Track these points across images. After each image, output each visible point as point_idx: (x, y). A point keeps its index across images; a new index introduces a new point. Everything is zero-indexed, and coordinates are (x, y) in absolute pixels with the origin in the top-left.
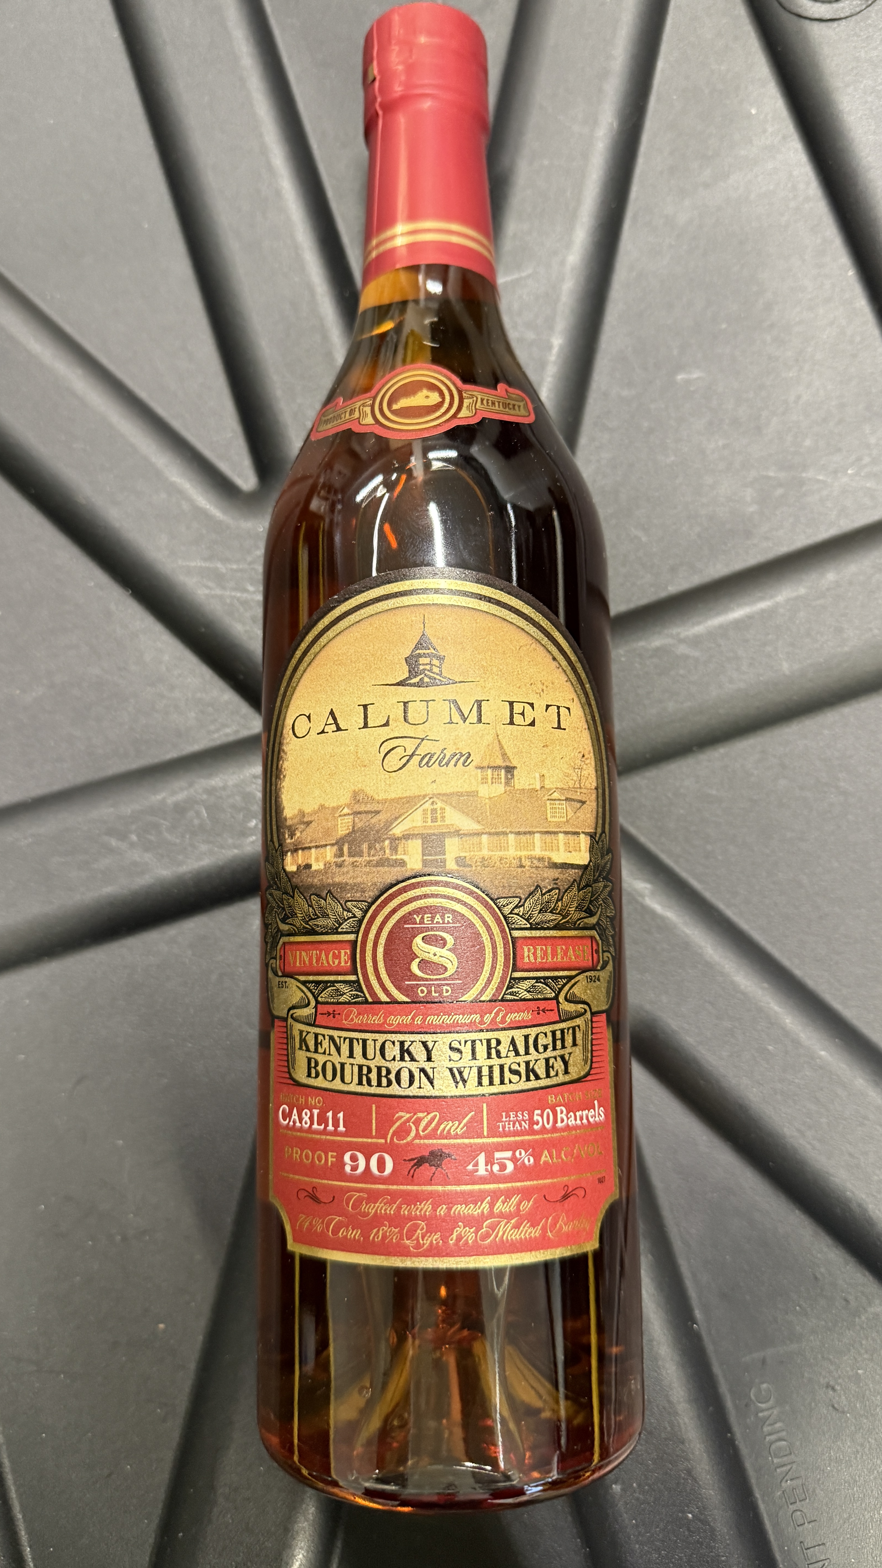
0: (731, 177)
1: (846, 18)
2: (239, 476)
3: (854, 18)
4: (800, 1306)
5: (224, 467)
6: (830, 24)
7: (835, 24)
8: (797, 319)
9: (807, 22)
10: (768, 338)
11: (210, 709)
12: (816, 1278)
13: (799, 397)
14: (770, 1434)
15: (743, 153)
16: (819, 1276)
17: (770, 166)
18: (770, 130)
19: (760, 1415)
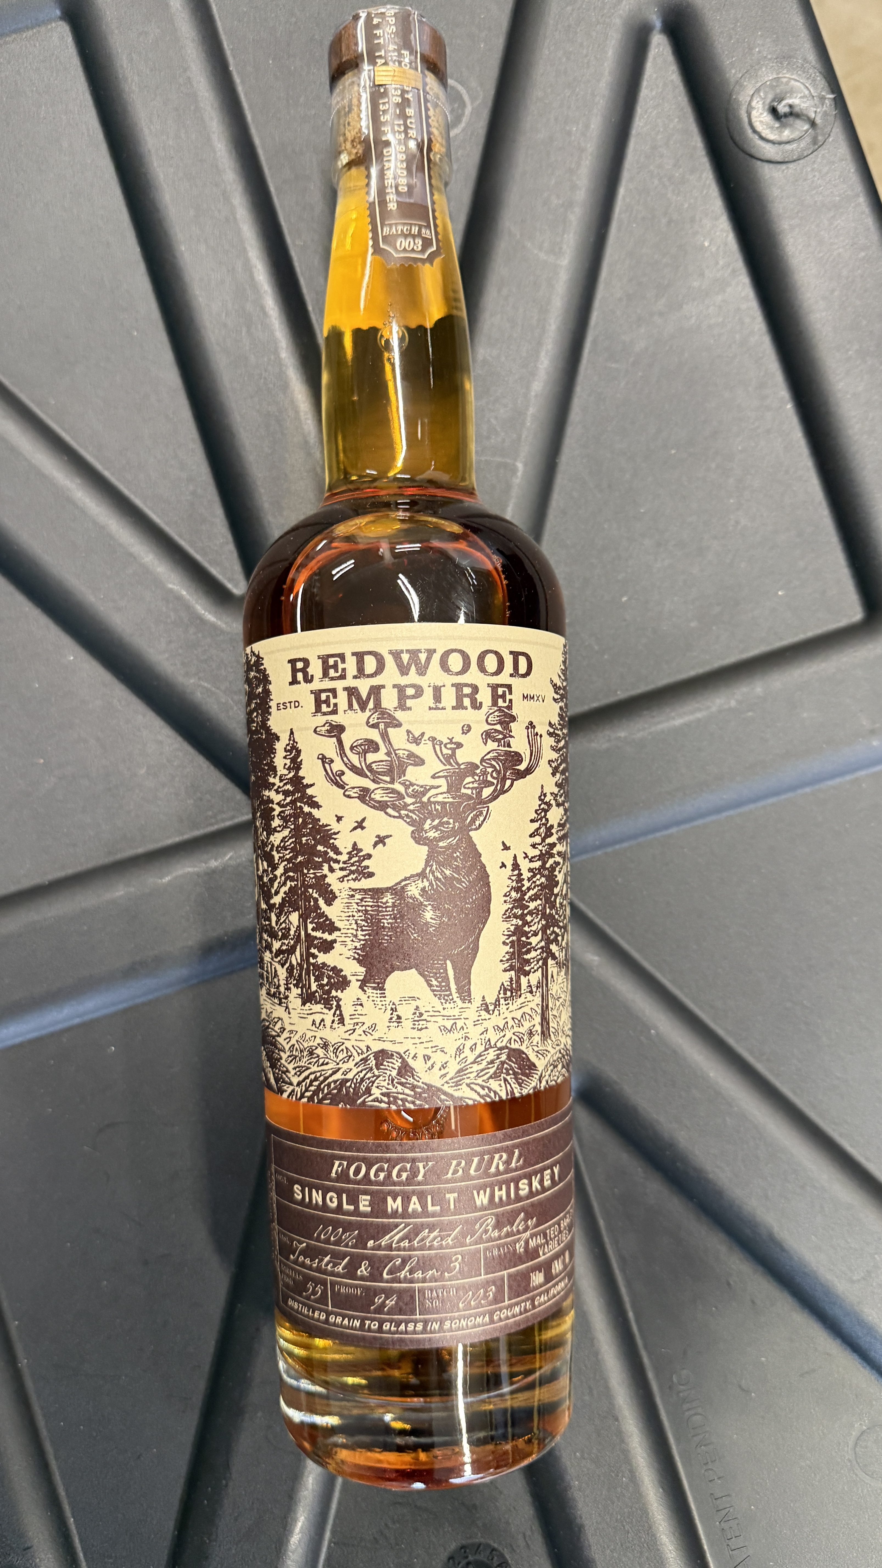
0: (684, 306)
1: (794, 161)
2: (230, 580)
3: (801, 162)
4: (716, 1308)
5: (214, 571)
6: (779, 166)
7: (784, 167)
8: (740, 448)
9: (759, 163)
10: (713, 466)
11: (208, 797)
12: (729, 1284)
13: (737, 522)
14: (689, 1410)
15: (696, 284)
16: (732, 1283)
17: (720, 298)
18: (721, 263)
19: (681, 1394)
